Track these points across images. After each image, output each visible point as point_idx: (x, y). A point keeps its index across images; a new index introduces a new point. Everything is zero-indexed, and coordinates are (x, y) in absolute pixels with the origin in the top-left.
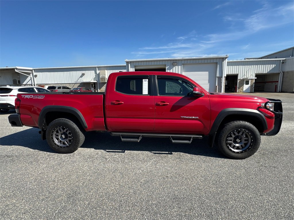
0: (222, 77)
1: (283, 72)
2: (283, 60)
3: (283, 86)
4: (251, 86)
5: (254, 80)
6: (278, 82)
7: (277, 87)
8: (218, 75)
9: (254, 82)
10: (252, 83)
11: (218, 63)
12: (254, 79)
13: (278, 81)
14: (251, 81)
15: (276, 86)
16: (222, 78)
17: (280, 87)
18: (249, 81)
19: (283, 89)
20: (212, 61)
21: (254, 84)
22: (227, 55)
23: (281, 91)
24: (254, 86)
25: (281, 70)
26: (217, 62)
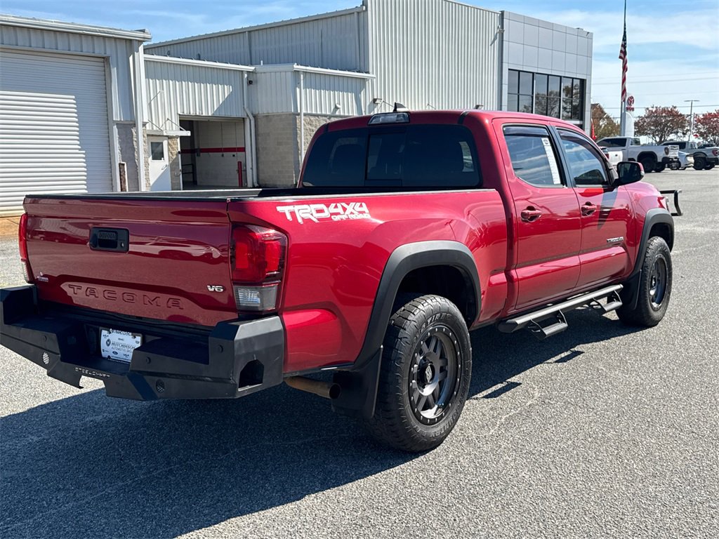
0: (134, 125)
1: (255, 117)
2: (248, 72)
3: (261, 167)
4: (173, 165)
5: (179, 140)
6: (243, 150)
7: (243, 168)
8: (117, 115)
9: (179, 150)
10: (175, 152)
11: (113, 61)
12: (177, 137)
13: (242, 146)
14: (169, 144)
15: (240, 163)
16: (134, 130)
17: (252, 169)
18: (162, 143)
19: (262, 176)
20: (87, 47)
21: (180, 155)
22: (143, 31)
23: (258, 183)
24: (182, 165)
25: (248, 107)
26: (108, 53)
